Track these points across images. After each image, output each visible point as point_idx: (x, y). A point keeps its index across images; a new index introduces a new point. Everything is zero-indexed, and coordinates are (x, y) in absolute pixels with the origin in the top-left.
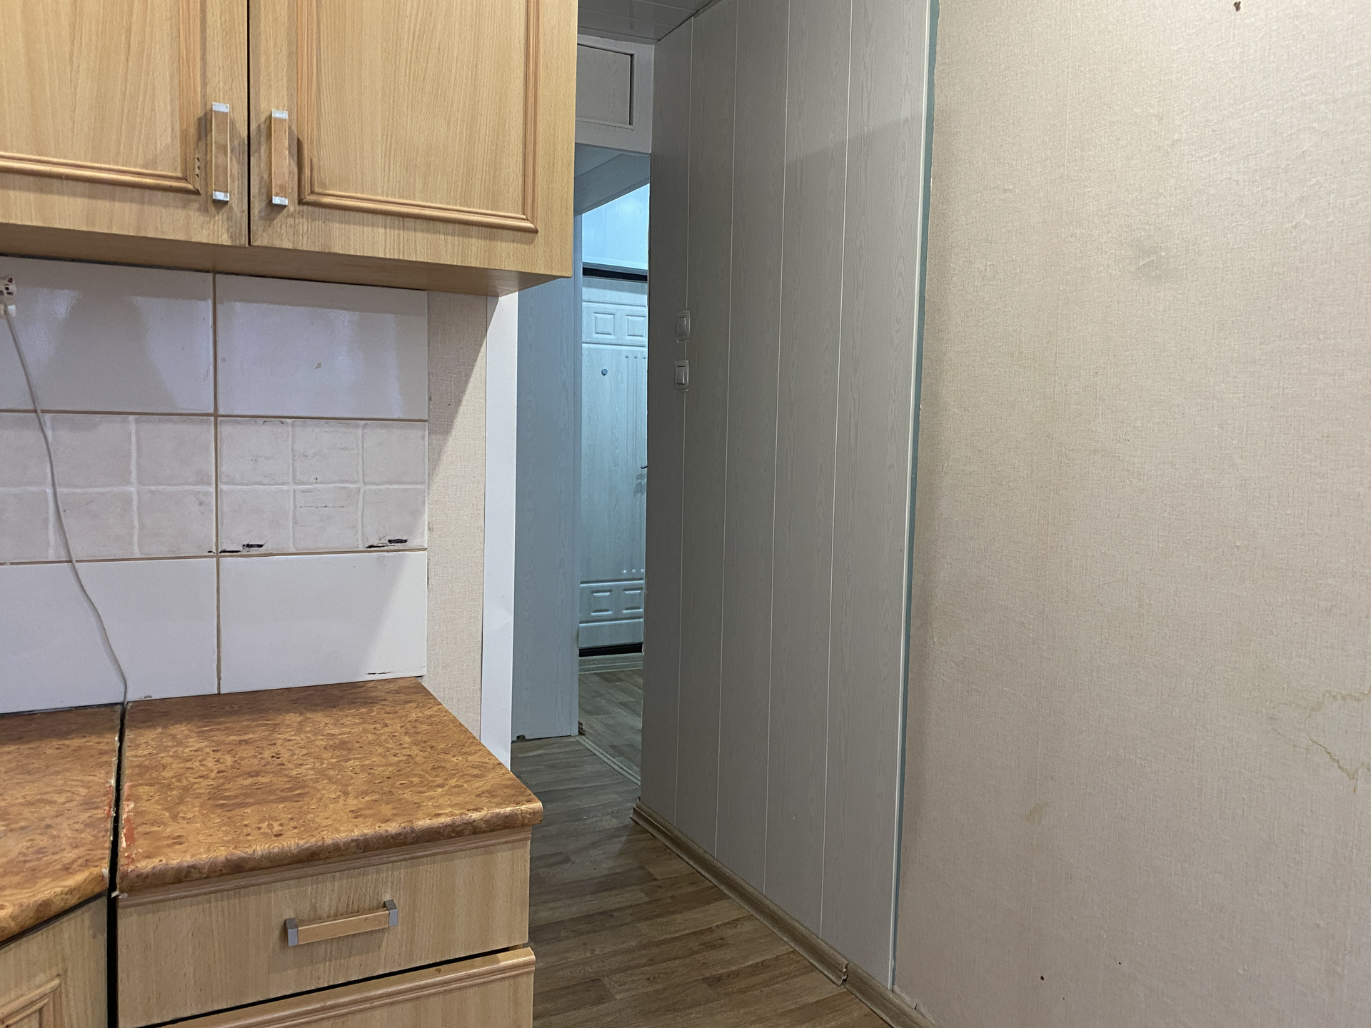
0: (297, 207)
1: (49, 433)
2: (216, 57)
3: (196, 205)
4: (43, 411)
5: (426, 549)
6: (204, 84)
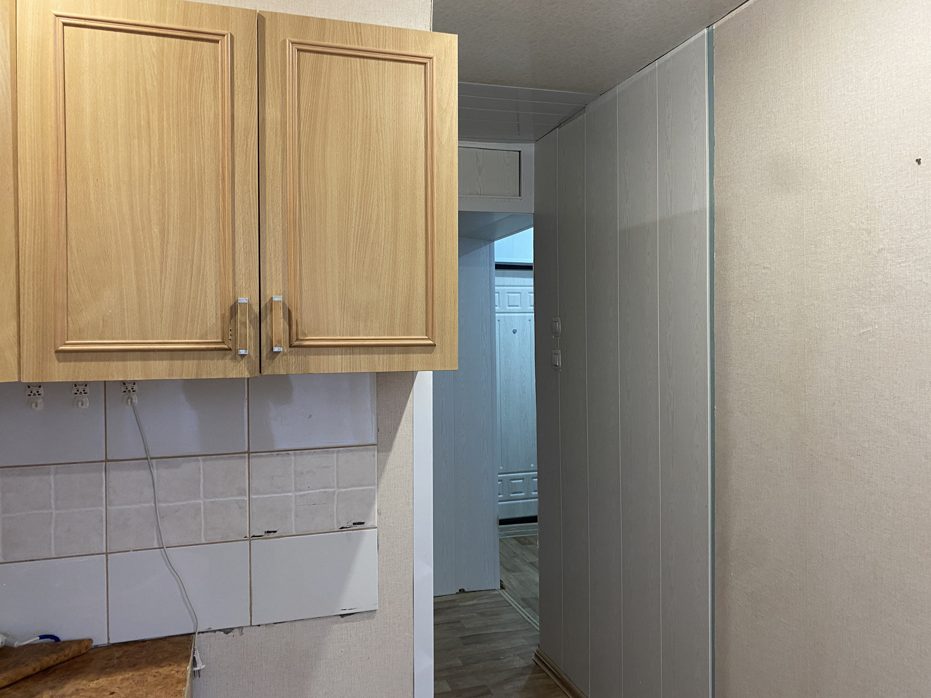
0: (289, 350)
1: (155, 472)
2: (241, 268)
3: (230, 356)
4: (151, 458)
5: (376, 528)
6: (234, 285)
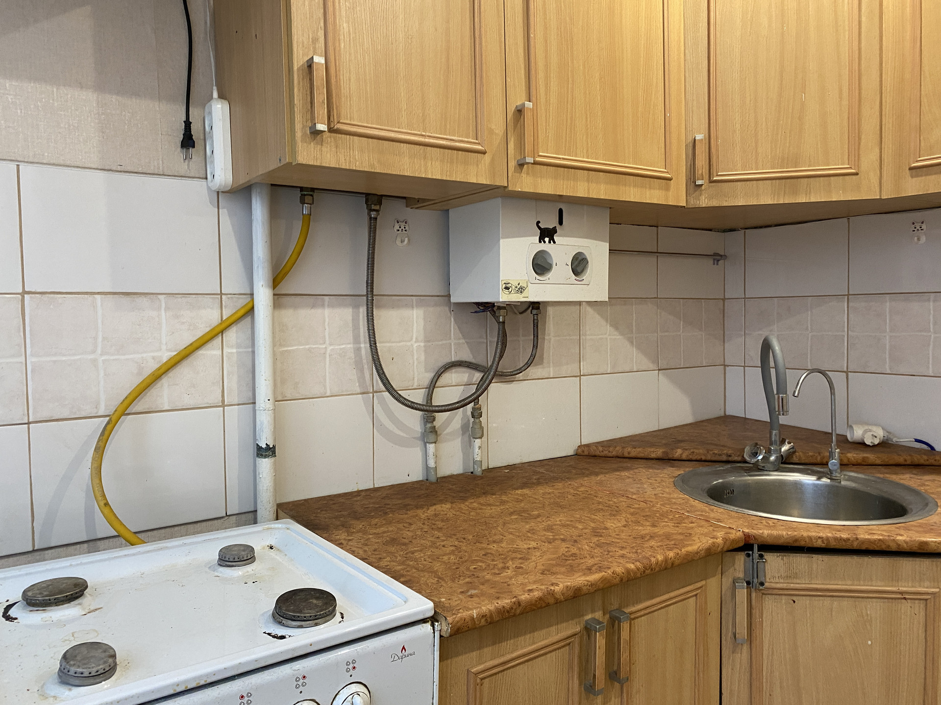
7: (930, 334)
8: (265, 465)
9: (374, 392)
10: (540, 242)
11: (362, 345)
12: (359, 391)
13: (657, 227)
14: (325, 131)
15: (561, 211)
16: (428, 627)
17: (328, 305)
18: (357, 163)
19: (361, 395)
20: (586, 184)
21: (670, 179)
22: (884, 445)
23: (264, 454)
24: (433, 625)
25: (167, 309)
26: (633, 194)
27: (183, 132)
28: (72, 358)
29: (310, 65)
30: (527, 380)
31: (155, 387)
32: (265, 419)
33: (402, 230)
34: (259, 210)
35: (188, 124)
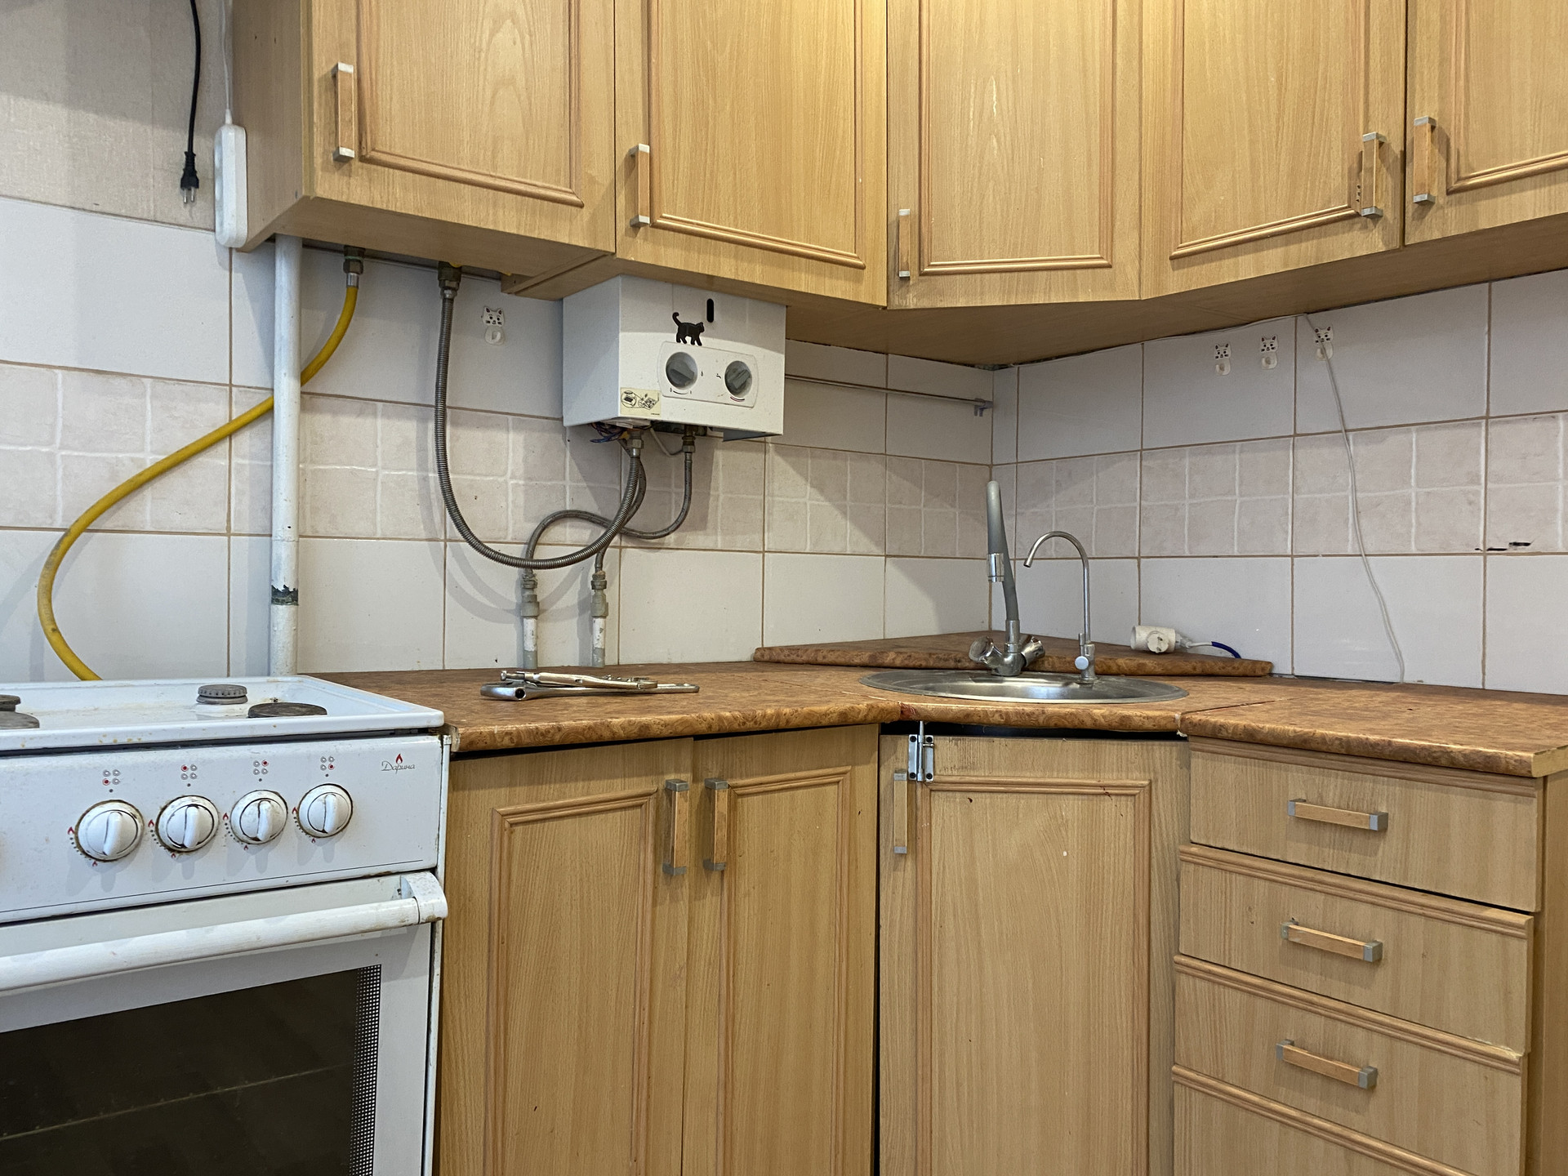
0: (1447, 198)
1: (1352, 449)
2: (1376, 96)
3: (1359, 226)
4: (1350, 431)
6: (1367, 122)
7: (1234, 498)
8: (283, 612)
9: (446, 540)
10: (678, 341)
11: (431, 475)
12: (423, 536)
13: (887, 354)
14: (352, 158)
15: (710, 304)
16: (434, 740)
17: (382, 415)
18: (398, 204)
19: (427, 543)
20: (733, 261)
21: (862, 268)
22: (1177, 652)
23: (280, 599)
24: (441, 739)
25: (154, 396)
26: (804, 281)
27: (183, 167)
28: (21, 448)
29: (335, 73)
30: (682, 549)
31: (136, 498)
32: (284, 552)
33: (494, 321)
34: (285, 274)
35: (190, 156)
